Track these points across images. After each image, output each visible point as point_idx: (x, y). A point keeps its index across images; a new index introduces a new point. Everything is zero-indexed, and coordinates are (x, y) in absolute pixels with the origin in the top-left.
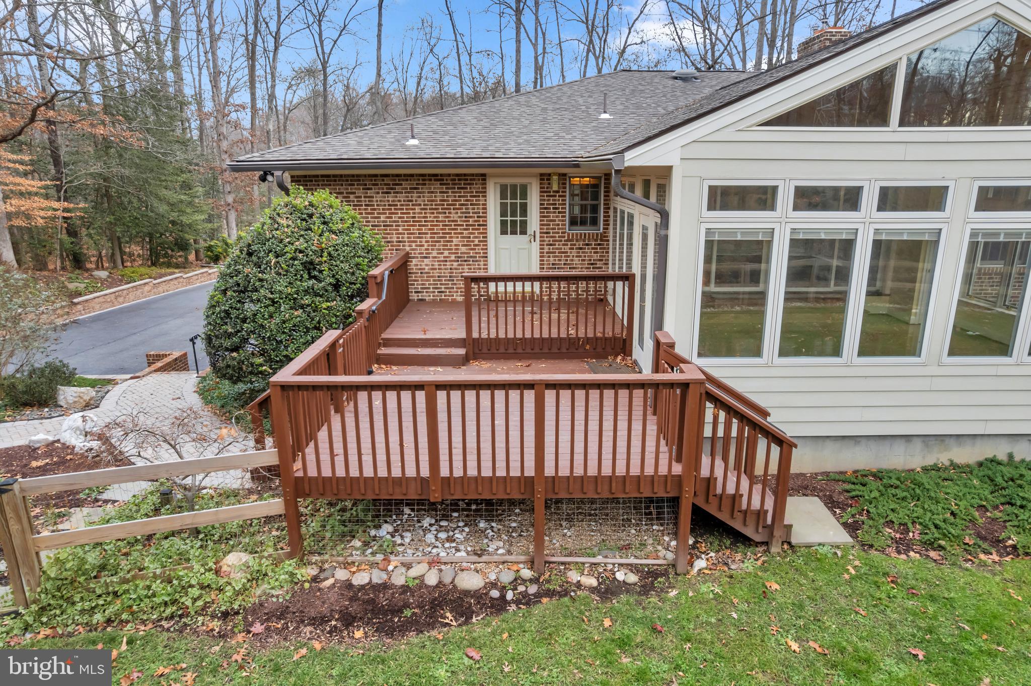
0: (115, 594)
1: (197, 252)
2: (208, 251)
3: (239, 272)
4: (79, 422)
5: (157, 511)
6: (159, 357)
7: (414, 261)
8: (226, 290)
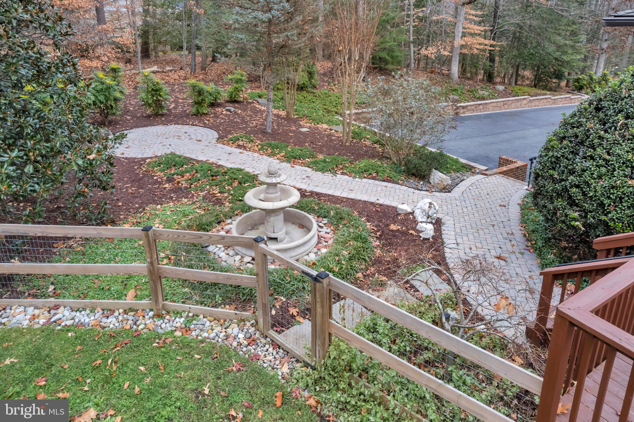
1: (568, 81)
2: (576, 82)
3: (581, 125)
4: (426, 207)
6: (508, 162)
8: (564, 138)
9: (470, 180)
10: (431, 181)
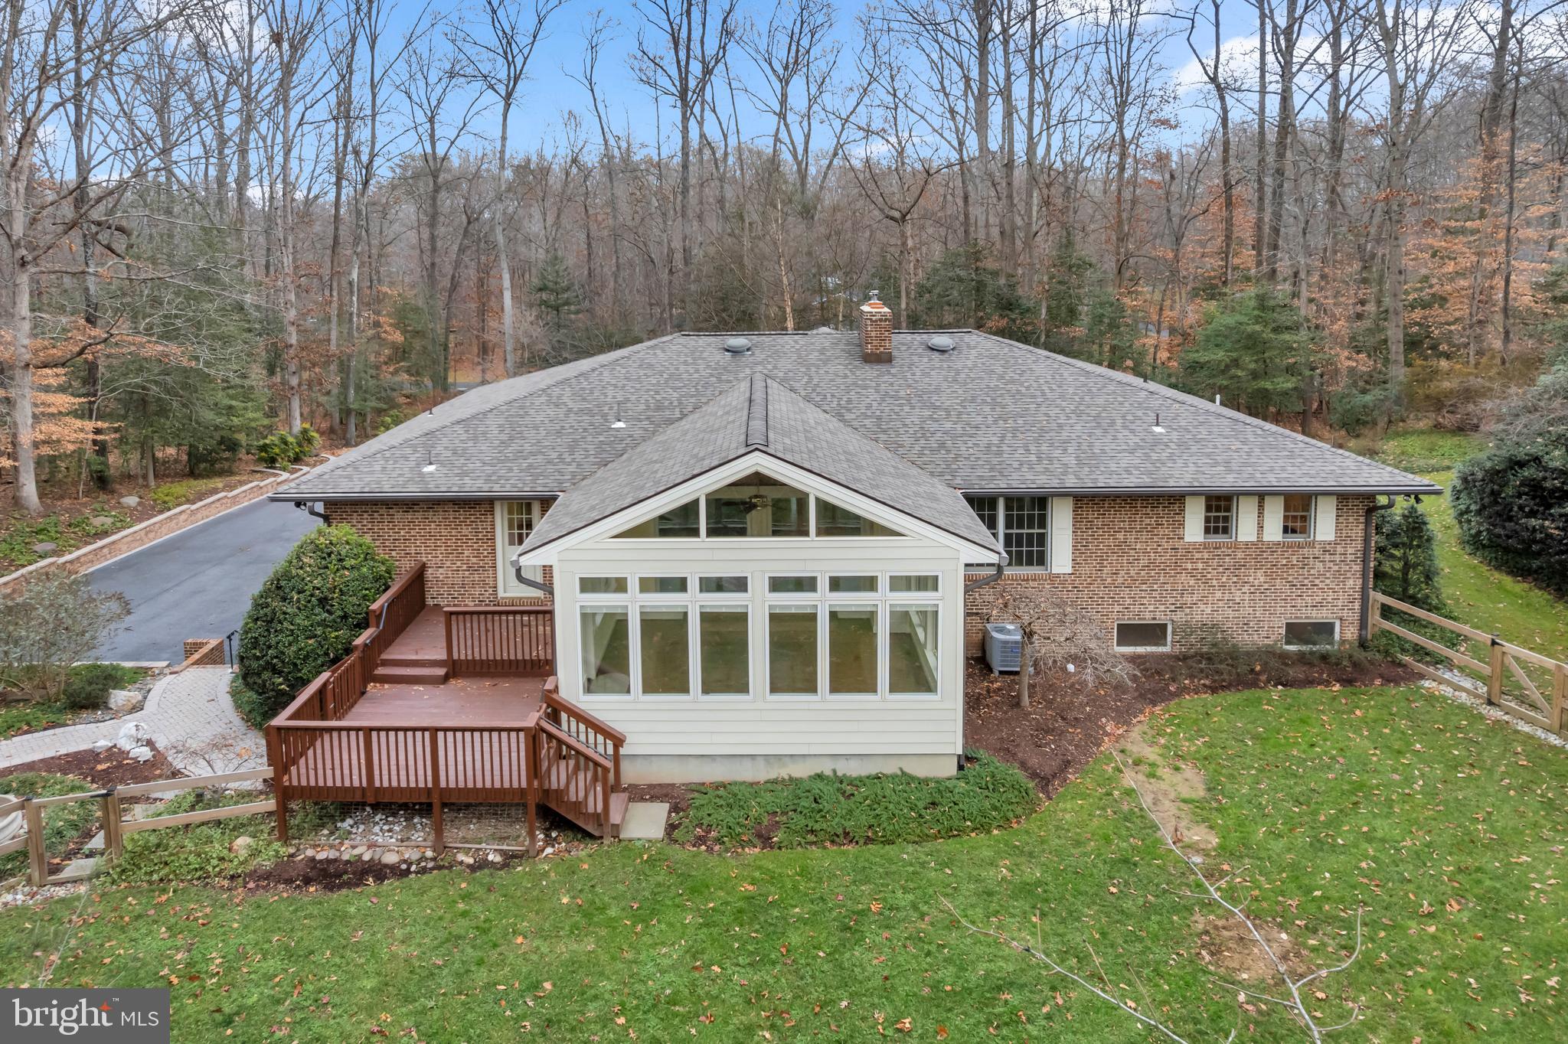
0: (166, 864)
4: (133, 731)
5: (193, 808)
6: (197, 646)
7: (430, 571)
8: (257, 619)
9: (159, 687)
10: (112, 705)
